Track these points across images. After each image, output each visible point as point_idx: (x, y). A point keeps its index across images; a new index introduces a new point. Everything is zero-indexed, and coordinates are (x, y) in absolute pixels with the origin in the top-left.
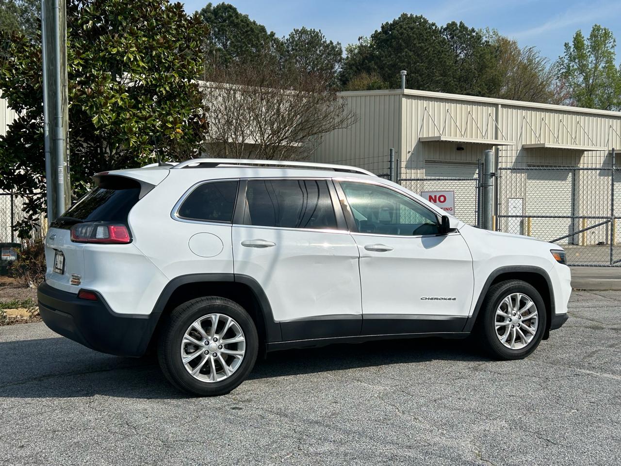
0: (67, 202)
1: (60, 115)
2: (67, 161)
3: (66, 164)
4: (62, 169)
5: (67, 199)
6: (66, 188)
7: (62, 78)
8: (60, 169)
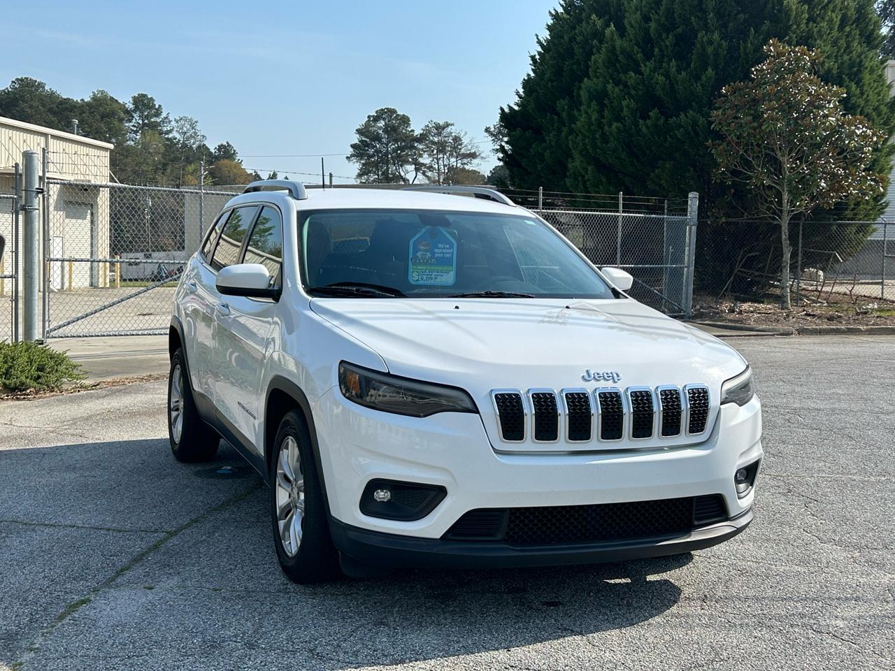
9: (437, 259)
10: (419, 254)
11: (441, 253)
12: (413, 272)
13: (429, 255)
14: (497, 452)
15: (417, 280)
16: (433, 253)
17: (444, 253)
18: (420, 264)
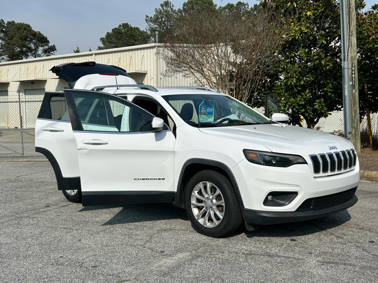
0: (353, 106)
1: (346, 54)
2: (353, 81)
3: (351, 83)
4: (346, 86)
5: (353, 105)
6: (352, 98)
7: (348, 31)
8: (345, 86)
9: (208, 112)
10: (202, 111)
11: (209, 110)
12: (200, 118)
13: (205, 111)
14: (314, 177)
15: (202, 121)
16: (206, 110)
17: (210, 110)
18: (202, 115)
